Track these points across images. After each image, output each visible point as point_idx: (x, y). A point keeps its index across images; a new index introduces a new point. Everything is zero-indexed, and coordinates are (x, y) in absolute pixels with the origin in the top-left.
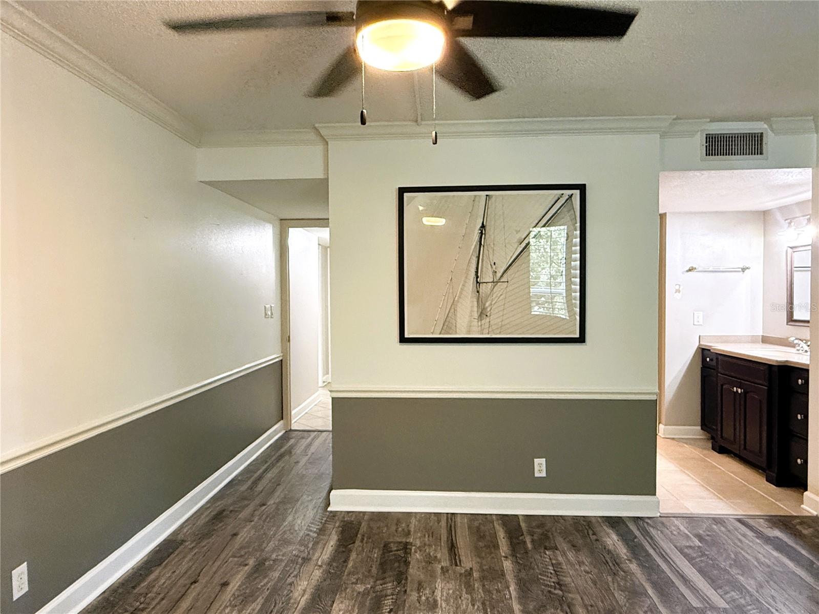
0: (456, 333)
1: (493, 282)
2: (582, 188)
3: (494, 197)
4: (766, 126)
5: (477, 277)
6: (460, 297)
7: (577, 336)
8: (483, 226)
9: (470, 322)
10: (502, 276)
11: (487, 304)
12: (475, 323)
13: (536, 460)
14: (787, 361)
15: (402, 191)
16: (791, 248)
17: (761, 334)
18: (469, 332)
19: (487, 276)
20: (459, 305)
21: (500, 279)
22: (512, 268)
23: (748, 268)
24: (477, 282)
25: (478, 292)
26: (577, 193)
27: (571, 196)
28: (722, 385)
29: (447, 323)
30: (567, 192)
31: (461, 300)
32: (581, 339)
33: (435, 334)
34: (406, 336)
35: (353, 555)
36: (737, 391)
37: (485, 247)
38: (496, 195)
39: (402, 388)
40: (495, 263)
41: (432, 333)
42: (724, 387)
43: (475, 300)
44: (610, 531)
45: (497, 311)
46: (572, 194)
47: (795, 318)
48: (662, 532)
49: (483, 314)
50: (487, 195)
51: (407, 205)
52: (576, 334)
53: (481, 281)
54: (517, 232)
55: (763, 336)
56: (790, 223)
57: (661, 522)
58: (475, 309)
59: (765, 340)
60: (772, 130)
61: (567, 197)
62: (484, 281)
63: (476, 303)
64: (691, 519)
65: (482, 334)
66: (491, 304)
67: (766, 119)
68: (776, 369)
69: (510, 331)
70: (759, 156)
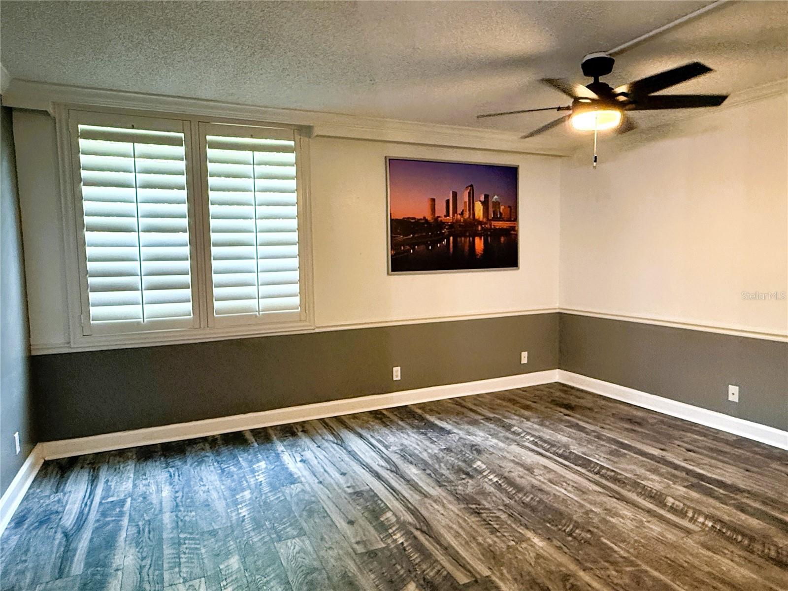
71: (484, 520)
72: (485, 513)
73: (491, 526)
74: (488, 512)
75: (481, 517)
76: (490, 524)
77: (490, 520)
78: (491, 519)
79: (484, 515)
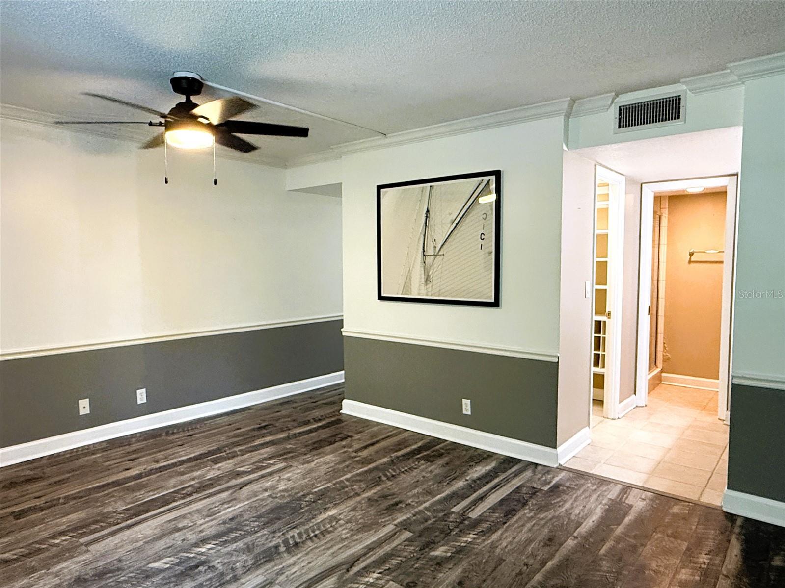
0: (411, 294)
1: (434, 255)
2: (497, 174)
3: (436, 187)
4: (684, 87)
5: (424, 251)
6: (413, 267)
7: (493, 300)
8: (428, 211)
9: (420, 285)
10: (440, 250)
11: (430, 273)
12: (423, 287)
13: (463, 401)
15: (379, 188)
18: (419, 294)
19: (430, 251)
20: (413, 272)
21: (438, 253)
22: (446, 243)
24: (424, 255)
25: (424, 263)
26: (493, 178)
27: (488, 182)
29: (407, 286)
30: (486, 178)
31: (414, 270)
32: (496, 304)
33: (399, 294)
34: (382, 295)
37: (429, 227)
40: (435, 240)
41: (397, 294)
43: (423, 269)
45: (437, 277)
46: (490, 180)
49: (428, 280)
50: (431, 186)
51: (383, 198)
52: (491, 299)
53: (427, 254)
54: (450, 214)
58: (423, 276)
60: (691, 90)
61: (486, 182)
63: (423, 272)
65: (428, 296)
66: (432, 273)
69: (445, 294)
70: (676, 120)
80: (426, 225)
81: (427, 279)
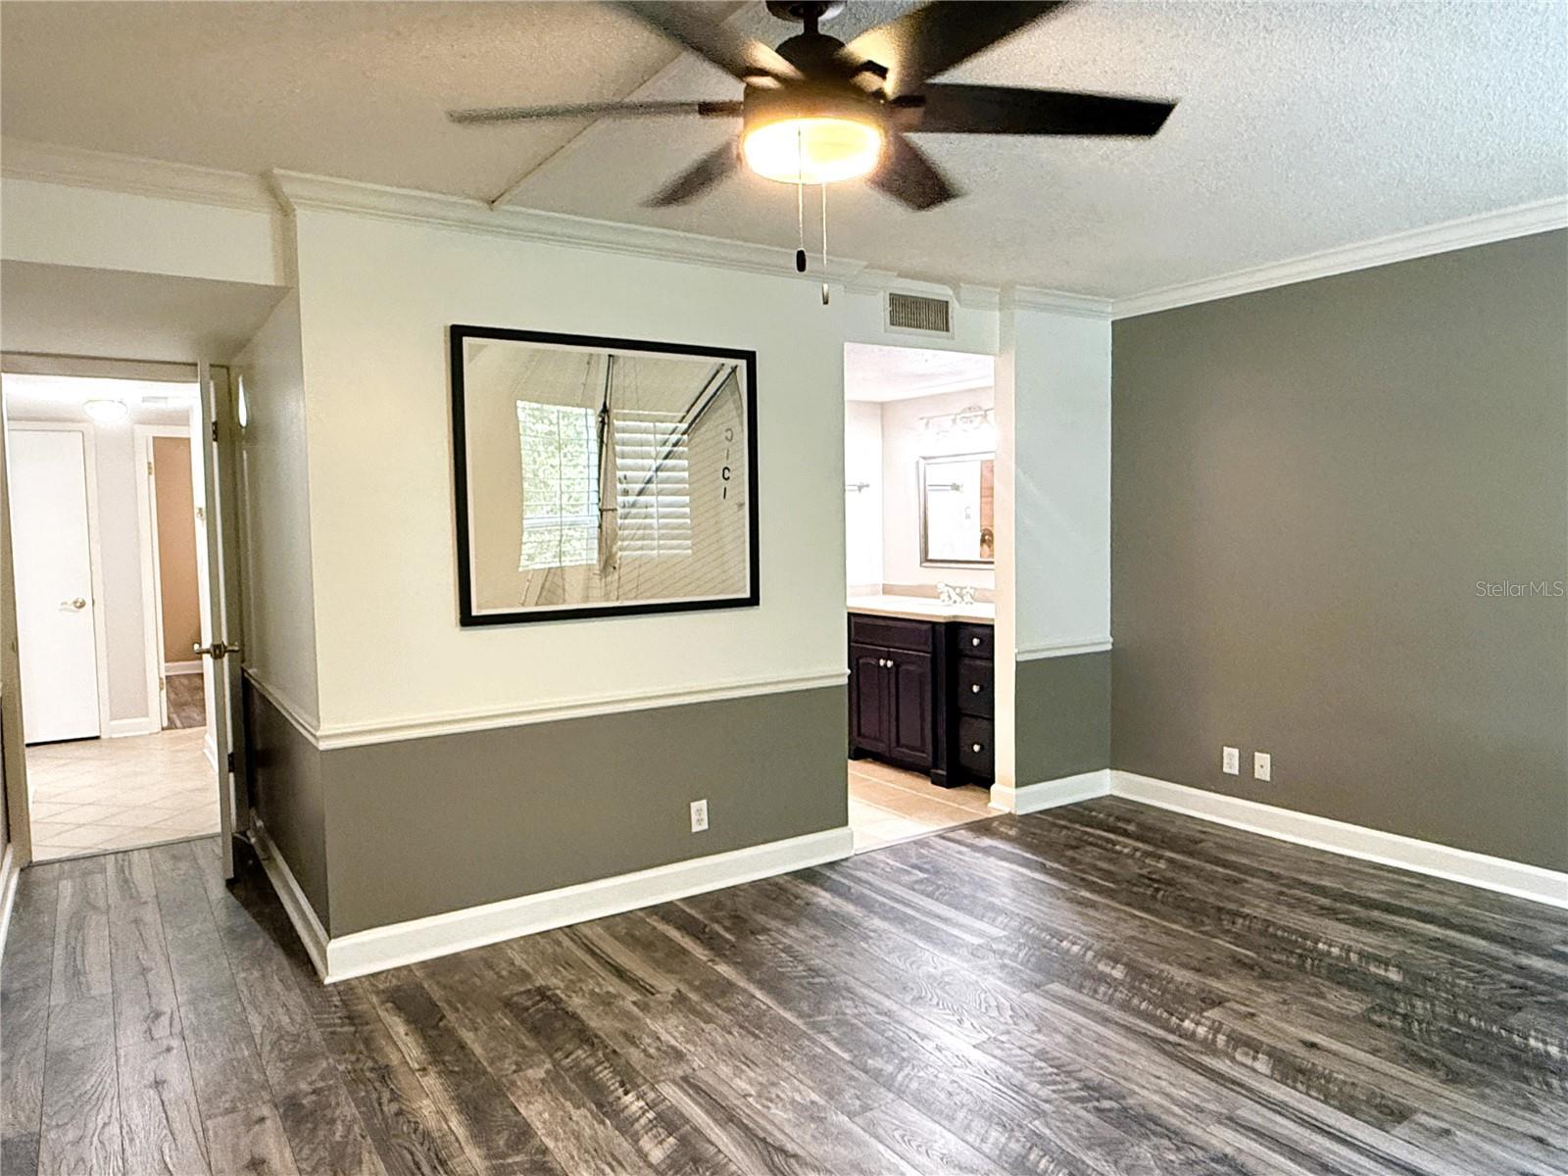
0: (564, 601)
1: (623, 508)
2: (751, 358)
3: (621, 360)
4: (951, 292)
5: (599, 499)
6: (569, 538)
7: (748, 594)
8: (605, 410)
9: (589, 579)
10: (634, 498)
11: (615, 548)
12: (596, 582)
13: (693, 805)
14: (955, 617)
15: (458, 332)
16: (924, 458)
17: (881, 582)
18: (586, 599)
19: (612, 500)
20: (569, 549)
23: (867, 486)
24: (599, 508)
25: (600, 527)
26: (742, 364)
27: (734, 369)
28: (857, 660)
29: (548, 586)
30: (731, 362)
33: (529, 605)
34: (474, 613)
35: (468, 1036)
36: (885, 665)
37: (610, 446)
38: (624, 358)
39: (459, 714)
40: (622, 477)
41: (523, 605)
42: (861, 661)
43: (595, 541)
44: (813, 889)
46: (737, 367)
47: (930, 557)
48: (874, 873)
49: (609, 565)
50: (610, 356)
51: (470, 360)
52: (745, 592)
53: (606, 506)
55: (884, 585)
56: (927, 424)
57: (866, 861)
58: (596, 557)
59: (887, 590)
60: (959, 300)
61: (730, 370)
62: (609, 507)
63: (596, 547)
64: (893, 850)
65: (608, 600)
66: (621, 548)
67: (954, 283)
68: (943, 628)
69: (649, 594)
70: (945, 333)
71: (1069, 1073)
72: (1074, 1090)
73: (1051, 1063)
74: (1070, 1094)
75: (1079, 1080)
76: (1057, 1067)
77: (1057, 1075)
78: (1058, 1078)
79: (1074, 1085)
80: (602, 442)
81: (606, 562)
